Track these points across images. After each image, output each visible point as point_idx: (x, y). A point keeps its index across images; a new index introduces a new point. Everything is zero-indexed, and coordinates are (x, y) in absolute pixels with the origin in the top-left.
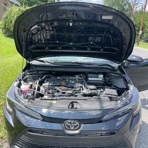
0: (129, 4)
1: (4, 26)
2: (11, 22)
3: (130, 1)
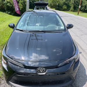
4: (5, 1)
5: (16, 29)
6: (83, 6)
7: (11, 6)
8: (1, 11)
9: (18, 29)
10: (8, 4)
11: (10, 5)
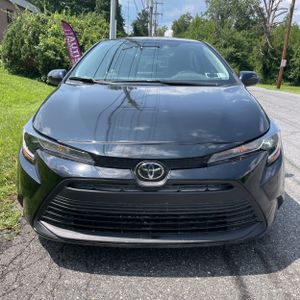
0: (260, 10)
1: (7, 51)
2: (23, 43)
3: (262, 5)
4: (41, 44)
5: (71, 79)
6: (295, 67)
7: (59, 58)
8: (26, 77)
9: (77, 76)
10: (50, 54)
11: (56, 55)
